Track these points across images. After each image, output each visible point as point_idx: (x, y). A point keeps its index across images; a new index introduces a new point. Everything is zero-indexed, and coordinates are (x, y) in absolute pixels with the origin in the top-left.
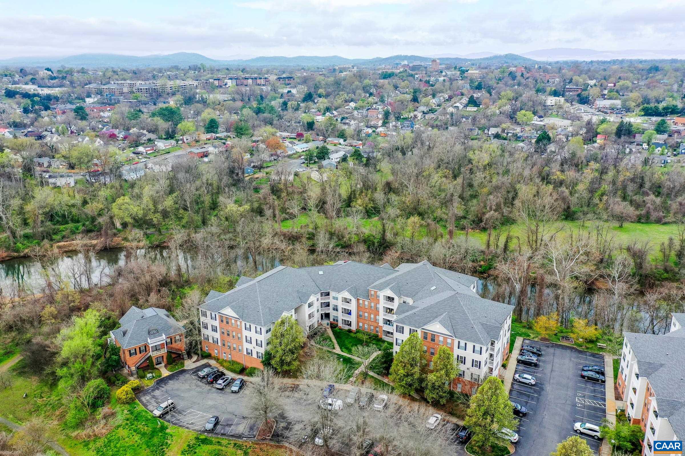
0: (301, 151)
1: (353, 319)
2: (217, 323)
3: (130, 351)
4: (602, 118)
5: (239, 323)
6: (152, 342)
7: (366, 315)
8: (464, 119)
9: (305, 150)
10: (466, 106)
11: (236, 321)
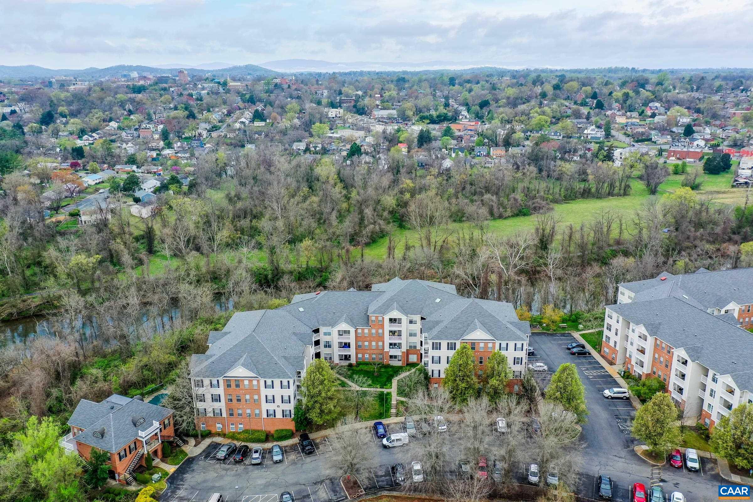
0: (93, 183)
1: (352, 352)
2: (221, 391)
3: (119, 454)
4: (396, 127)
5: (255, 383)
6: (143, 435)
7: (366, 343)
8: (257, 135)
9: (98, 181)
10: (252, 121)
11: (250, 381)
